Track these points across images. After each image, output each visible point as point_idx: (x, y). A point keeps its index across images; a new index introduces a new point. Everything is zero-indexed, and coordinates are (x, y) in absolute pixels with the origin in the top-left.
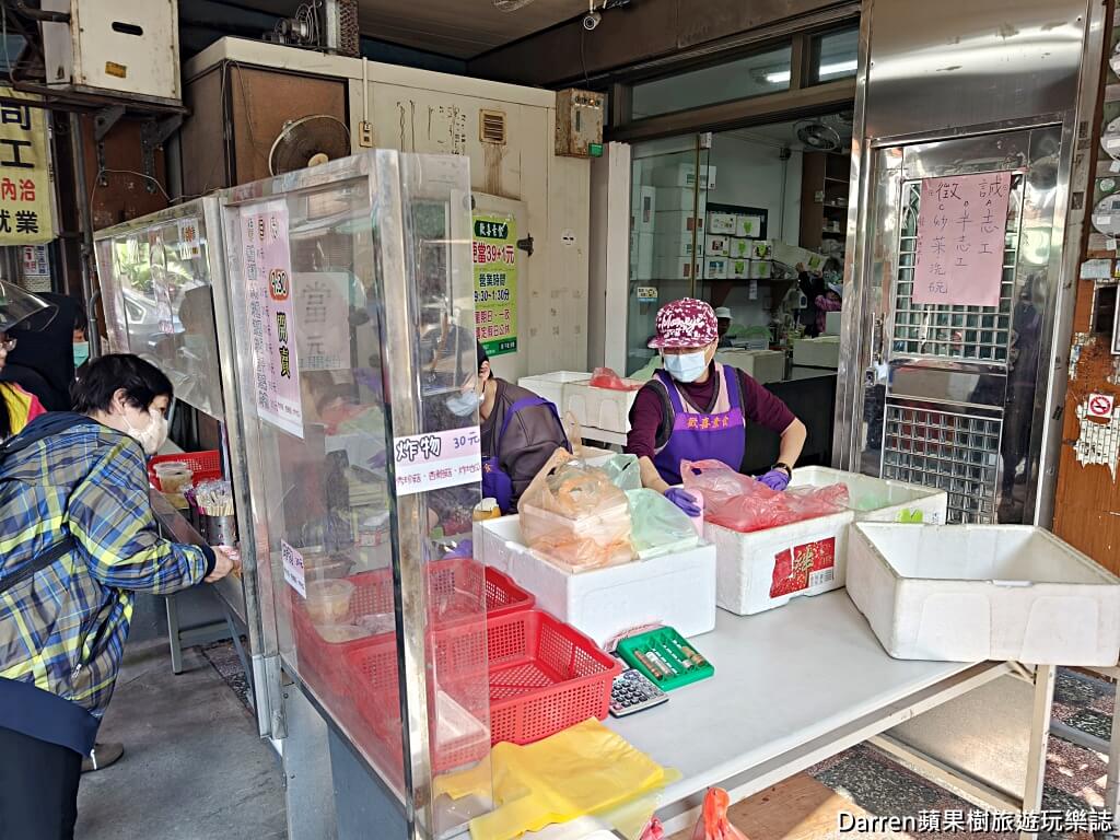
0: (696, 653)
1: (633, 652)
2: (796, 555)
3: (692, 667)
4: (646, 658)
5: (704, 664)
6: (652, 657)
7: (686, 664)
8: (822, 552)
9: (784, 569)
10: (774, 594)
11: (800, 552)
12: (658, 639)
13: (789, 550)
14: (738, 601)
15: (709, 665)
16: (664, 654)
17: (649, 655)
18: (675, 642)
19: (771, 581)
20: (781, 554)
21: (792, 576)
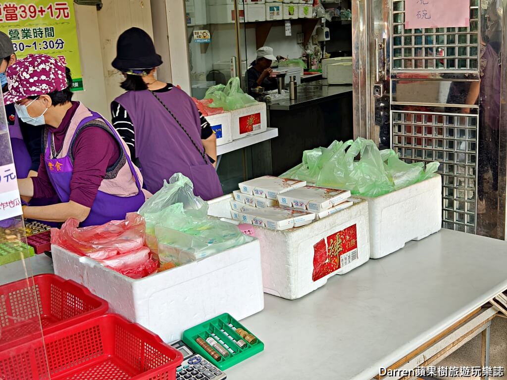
0: (249, 333)
1: (196, 340)
2: (329, 242)
3: (245, 345)
4: (206, 344)
5: (256, 341)
6: (211, 341)
7: (240, 343)
8: (348, 237)
9: (321, 256)
10: (315, 278)
11: (332, 240)
12: (216, 325)
13: (324, 240)
14: (288, 288)
15: (259, 342)
16: (222, 337)
17: (209, 340)
18: (231, 325)
19: (312, 268)
20: (318, 244)
21: (327, 261)
